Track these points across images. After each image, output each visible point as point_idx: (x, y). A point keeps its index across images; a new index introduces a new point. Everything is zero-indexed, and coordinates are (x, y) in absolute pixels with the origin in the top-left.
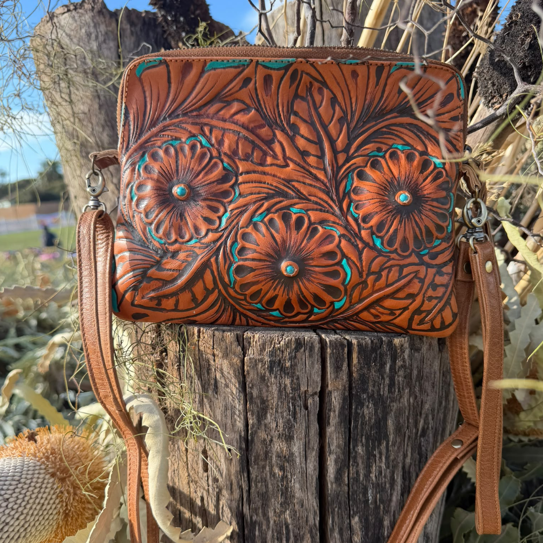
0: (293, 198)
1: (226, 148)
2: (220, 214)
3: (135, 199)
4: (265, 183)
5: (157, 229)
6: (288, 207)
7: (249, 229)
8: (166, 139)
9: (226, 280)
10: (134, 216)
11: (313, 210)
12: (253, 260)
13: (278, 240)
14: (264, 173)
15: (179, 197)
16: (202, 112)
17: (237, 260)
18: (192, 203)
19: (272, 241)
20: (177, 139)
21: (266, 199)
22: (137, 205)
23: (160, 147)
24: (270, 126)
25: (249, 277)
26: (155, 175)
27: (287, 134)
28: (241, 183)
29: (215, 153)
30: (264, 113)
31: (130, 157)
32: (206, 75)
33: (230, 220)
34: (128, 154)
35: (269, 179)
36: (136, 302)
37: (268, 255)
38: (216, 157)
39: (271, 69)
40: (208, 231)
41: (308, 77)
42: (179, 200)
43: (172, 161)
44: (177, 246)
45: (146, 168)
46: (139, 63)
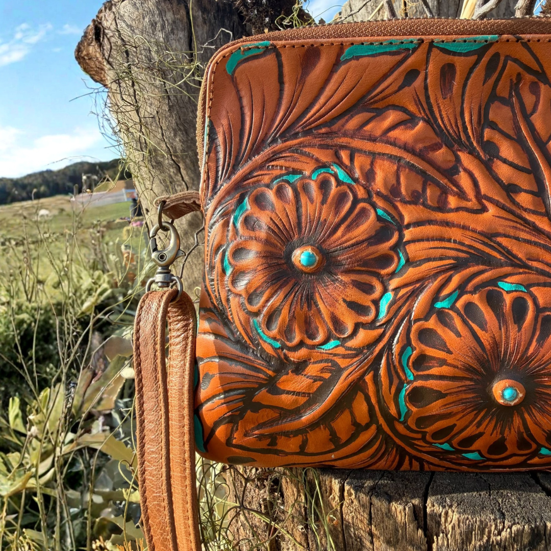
0: (502, 266)
1: (379, 183)
2: (376, 295)
3: (229, 272)
4: (449, 240)
5: (269, 322)
6: (493, 282)
7: (432, 323)
8: (277, 172)
9: (393, 411)
10: (228, 300)
11: (538, 285)
12: (441, 377)
13: (486, 343)
14: (447, 224)
15: (304, 269)
16: (335, 127)
17: (412, 378)
18: (326, 278)
19: (474, 344)
20: (295, 172)
21: (458, 265)
22: (234, 281)
23: (268, 186)
24: (450, 147)
25: (435, 407)
26: (262, 234)
27: (478, 157)
28: (409, 242)
29: (361, 193)
30: (439, 126)
31: (219, 203)
32: (342, 69)
33: (395, 307)
34: (217, 198)
35: (456, 234)
36: (234, 442)
37: (468, 369)
38: (364, 200)
39: (454, 54)
40: (357, 326)
41: (516, 66)
42: (302, 272)
43: (290, 209)
44: (303, 352)
45: (246, 221)
46: (231, 52)
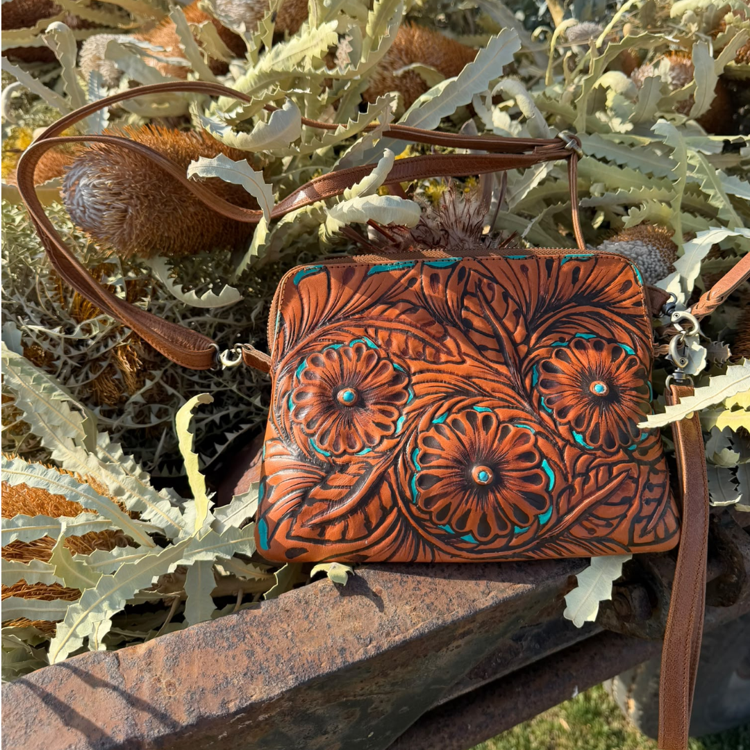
0: (476, 396)
1: (394, 347)
2: (395, 418)
3: (293, 408)
4: (441, 382)
5: (321, 440)
6: (471, 406)
7: (432, 432)
8: (326, 343)
9: (408, 494)
10: (291, 428)
11: (500, 407)
12: (439, 467)
13: (466, 443)
14: (440, 371)
15: (346, 403)
16: (365, 314)
17: (420, 469)
18: (361, 409)
19: (459, 444)
20: (339, 342)
21: (445, 398)
22: (296, 415)
23: (320, 352)
24: (441, 323)
25: (436, 489)
26: (317, 381)
27: (459, 328)
28: (415, 384)
29: (383, 354)
30: (432, 310)
31: (286, 363)
32: (369, 279)
33: (407, 424)
34: (284, 361)
35: (446, 377)
36: (293, 533)
37: (456, 460)
38: (385, 358)
39: (438, 268)
40: (382, 438)
41: (476, 274)
42: (345, 406)
43: (336, 365)
44: (346, 457)
45: (306, 374)
46: (298, 272)
